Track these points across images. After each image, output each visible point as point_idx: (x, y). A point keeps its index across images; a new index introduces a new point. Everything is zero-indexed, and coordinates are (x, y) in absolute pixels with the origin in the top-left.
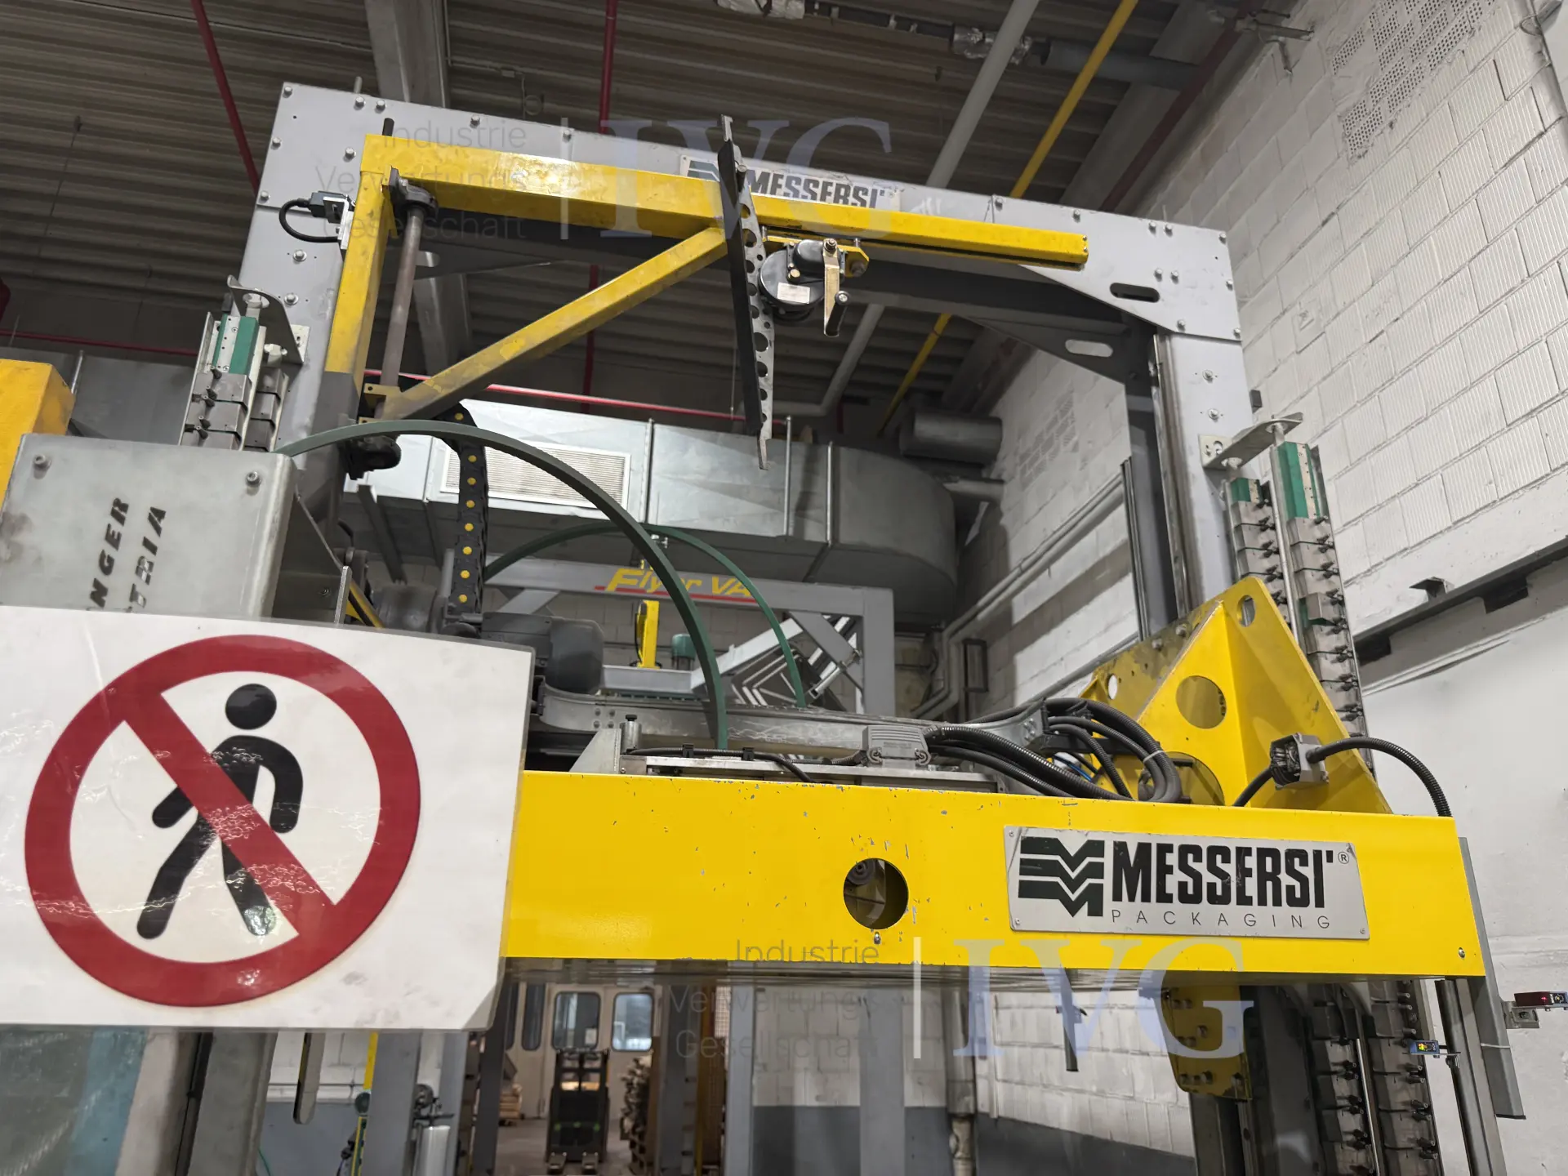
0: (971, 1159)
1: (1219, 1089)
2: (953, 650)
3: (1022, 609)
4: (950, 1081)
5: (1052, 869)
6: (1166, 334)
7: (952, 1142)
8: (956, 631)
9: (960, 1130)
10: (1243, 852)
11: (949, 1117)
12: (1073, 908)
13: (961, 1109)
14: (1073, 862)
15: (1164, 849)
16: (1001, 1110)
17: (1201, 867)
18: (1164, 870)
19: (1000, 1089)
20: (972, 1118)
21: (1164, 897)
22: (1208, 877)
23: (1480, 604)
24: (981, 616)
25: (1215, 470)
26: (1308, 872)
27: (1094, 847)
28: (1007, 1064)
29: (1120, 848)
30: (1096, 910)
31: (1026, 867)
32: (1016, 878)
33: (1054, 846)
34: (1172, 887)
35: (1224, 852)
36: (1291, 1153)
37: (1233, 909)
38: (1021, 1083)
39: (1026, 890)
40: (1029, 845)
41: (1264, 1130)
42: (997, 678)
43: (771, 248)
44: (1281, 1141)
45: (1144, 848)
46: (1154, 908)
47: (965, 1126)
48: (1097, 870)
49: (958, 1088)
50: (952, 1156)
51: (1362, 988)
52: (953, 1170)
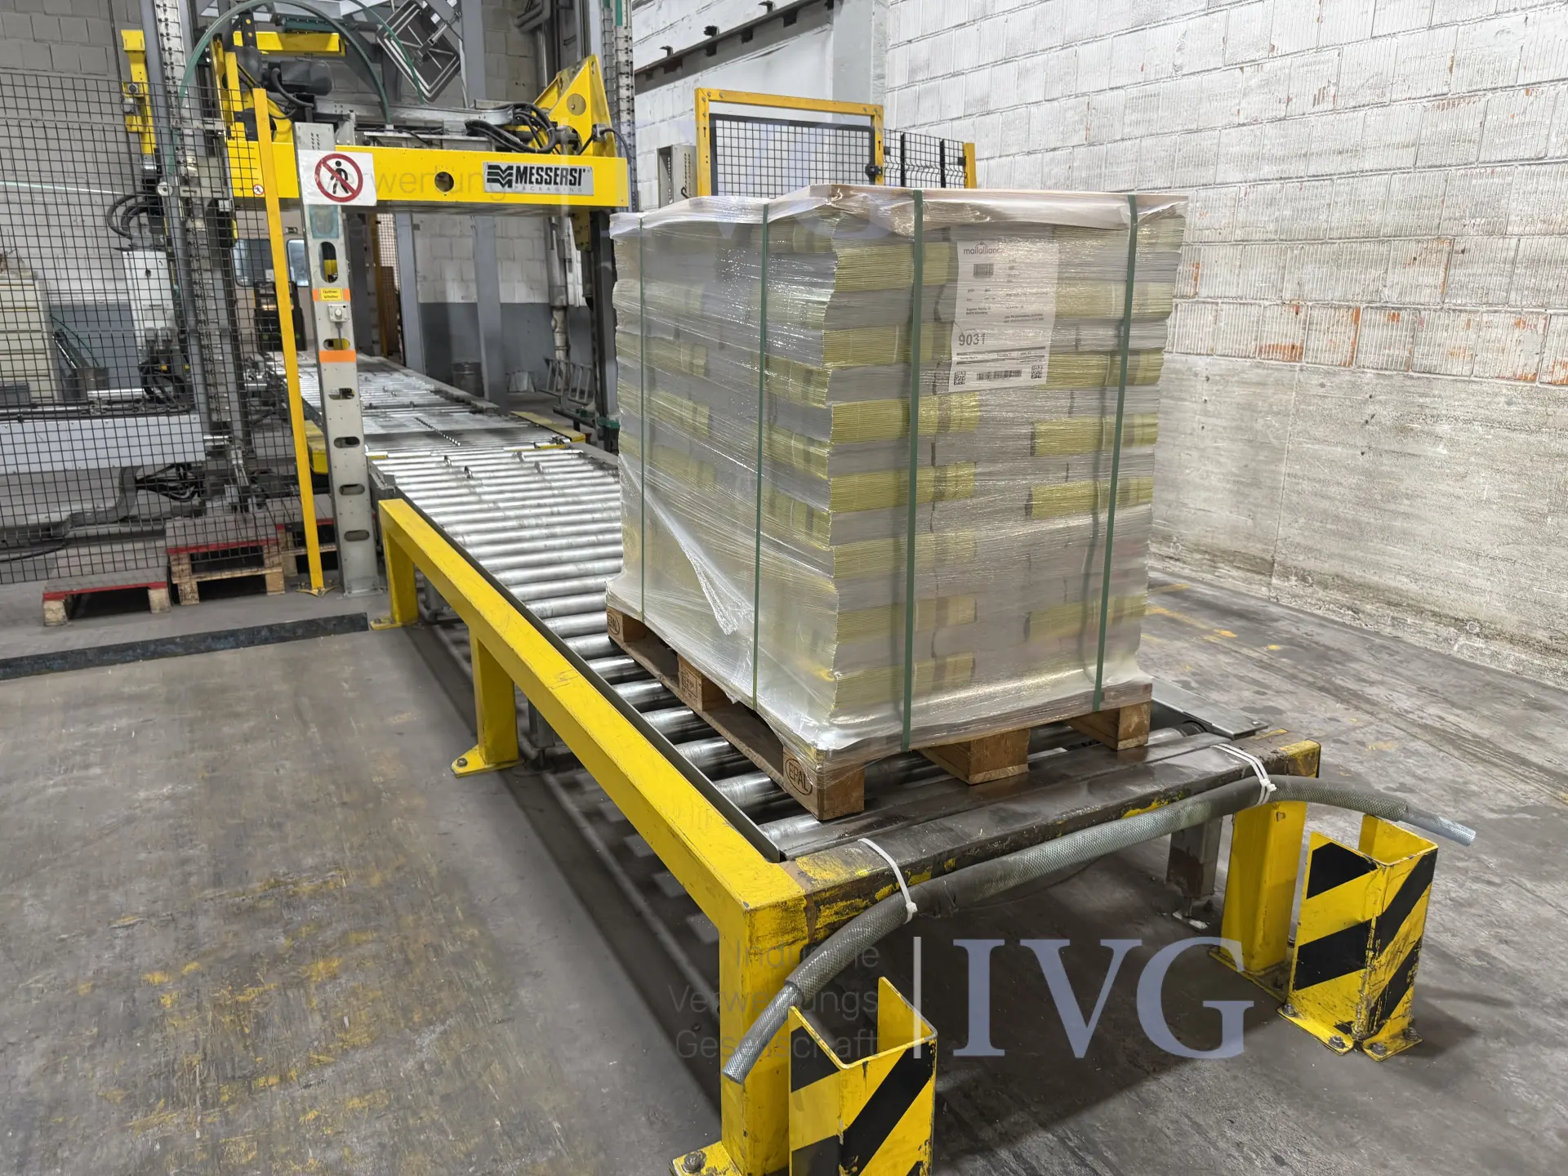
0: (565, 332)
1: (584, 249)
4: (551, 286)
5: (498, 174)
7: (553, 323)
9: (558, 316)
10: (556, 169)
11: (551, 308)
12: (503, 185)
13: (557, 303)
14: (504, 172)
15: (532, 168)
17: (543, 174)
18: (531, 174)
20: (565, 308)
21: (531, 182)
22: (545, 177)
23: (782, 23)
26: (577, 175)
27: (510, 168)
29: (518, 168)
30: (510, 186)
31: (489, 174)
32: (486, 177)
33: (498, 167)
34: (534, 179)
35: (551, 169)
37: (552, 186)
39: (489, 180)
40: (490, 167)
44: (603, 264)
45: (526, 168)
46: (528, 186)
47: (559, 312)
48: (511, 175)
49: (556, 290)
50: (553, 331)
52: (554, 340)
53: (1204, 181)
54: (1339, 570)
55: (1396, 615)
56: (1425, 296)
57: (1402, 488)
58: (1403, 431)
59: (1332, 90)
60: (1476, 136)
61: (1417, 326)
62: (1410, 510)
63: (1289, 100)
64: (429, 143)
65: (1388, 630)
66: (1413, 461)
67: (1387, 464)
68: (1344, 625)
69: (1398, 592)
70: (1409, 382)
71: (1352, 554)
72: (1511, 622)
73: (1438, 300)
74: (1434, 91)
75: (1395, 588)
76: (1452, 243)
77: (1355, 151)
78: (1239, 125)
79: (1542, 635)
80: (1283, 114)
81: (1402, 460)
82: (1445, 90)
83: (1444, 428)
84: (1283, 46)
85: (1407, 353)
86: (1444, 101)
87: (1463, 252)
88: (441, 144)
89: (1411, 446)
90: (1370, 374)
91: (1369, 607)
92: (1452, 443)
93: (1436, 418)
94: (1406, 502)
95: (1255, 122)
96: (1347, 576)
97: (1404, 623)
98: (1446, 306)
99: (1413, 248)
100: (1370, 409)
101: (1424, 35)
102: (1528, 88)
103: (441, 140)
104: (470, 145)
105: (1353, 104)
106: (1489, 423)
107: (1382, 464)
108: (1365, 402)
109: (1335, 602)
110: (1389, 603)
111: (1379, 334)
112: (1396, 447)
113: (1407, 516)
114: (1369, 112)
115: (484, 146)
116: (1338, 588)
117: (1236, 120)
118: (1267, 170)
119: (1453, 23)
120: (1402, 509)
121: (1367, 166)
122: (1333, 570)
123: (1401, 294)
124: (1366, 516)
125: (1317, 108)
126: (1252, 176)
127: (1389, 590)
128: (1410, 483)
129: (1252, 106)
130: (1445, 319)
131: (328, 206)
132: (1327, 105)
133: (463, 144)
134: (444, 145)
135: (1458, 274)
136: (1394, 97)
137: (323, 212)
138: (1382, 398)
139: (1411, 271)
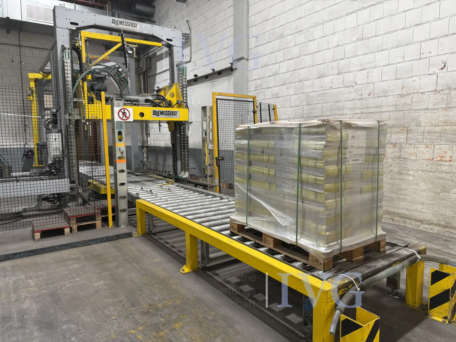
0: (147, 153)
1: (172, 131)
2: (144, 59)
3: (158, 53)
4: (143, 141)
5: (156, 113)
6: (173, 46)
7: (144, 151)
8: (145, 55)
9: (145, 149)
11: (143, 147)
12: (157, 116)
13: (145, 145)
16: (152, 145)
17: (167, 113)
18: (164, 113)
19: (152, 142)
20: (147, 147)
23: (217, 74)
24: (150, 54)
25: (177, 66)
26: (176, 113)
27: (159, 111)
28: (153, 137)
29: (161, 111)
30: (159, 116)
31: (153, 113)
33: (156, 111)
34: (165, 114)
35: (169, 111)
36: (178, 136)
37: (169, 116)
38: (156, 140)
39: (153, 114)
40: (154, 111)
41: (176, 135)
42: (153, 66)
43: (127, 46)
46: (163, 116)
47: (146, 148)
48: (159, 113)
49: (145, 142)
50: (143, 153)
51: (184, 122)
52: (143, 155)
53: (340, 114)
54: (387, 209)
55: (404, 220)
56: (402, 141)
57: (402, 187)
58: (400, 173)
59: (373, 93)
60: (410, 104)
61: (401, 148)
62: (404, 193)
63: (362, 95)
64: (135, 105)
65: (402, 224)
66: (404, 181)
67: (397, 182)
68: (390, 223)
69: (404, 214)
70: (400, 161)
71: (390, 205)
72: (435, 220)
73: (406, 141)
74: (399, 93)
75: (403, 213)
76: (407, 128)
77: (380, 107)
78: (349, 100)
79: (443, 223)
80: (360, 98)
81: (401, 181)
82: (402, 93)
83: (411, 172)
84: (359, 83)
85: (399, 155)
86: (402, 96)
87: (411, 130)
88: (138, 105)
89: (403, 177)
90: (390, 160)
91: (396, 219)
92: (413, 176)
93: (409, 170)
94: (403, 191)
95: (353, 100)
96: (389, 210)
97: (407, 222)
98: (408, 143)
99: (398, 129)
100: (391, 168)
101: (394, 81)
102: (422, 93)
103: (138, 104)
104: (146, 105)
105: (378, 96)
106: (422, 171)
107: (396, 182)
108: (389, 166)
109: (387, 218)
110: (402, 217)
111: (392, 150)
112: (399, 177)
113: (404, 194)
114: (383, 98)
115: (149, 105)
116: (387, 214)
117: (348, 99)
118: (357, 111)
119: (402, 78)
120: (402, 193)
121: (384, 110)
122: (386, 209)
123: (396, 140)
124: (393, 195)
125: (369, 97)
126: (353, 112)
127: (401, 214)
128: (404, 186)
129: (352, 96)
130: (408, 146)
131: (120, 122)
132: (372, 96)
133: (144, 105)
134: (139, 105)
135: (410, 135)
136: (389, 95)
137: (119, 123)
138: (394, 165)
139: (398, 135)
